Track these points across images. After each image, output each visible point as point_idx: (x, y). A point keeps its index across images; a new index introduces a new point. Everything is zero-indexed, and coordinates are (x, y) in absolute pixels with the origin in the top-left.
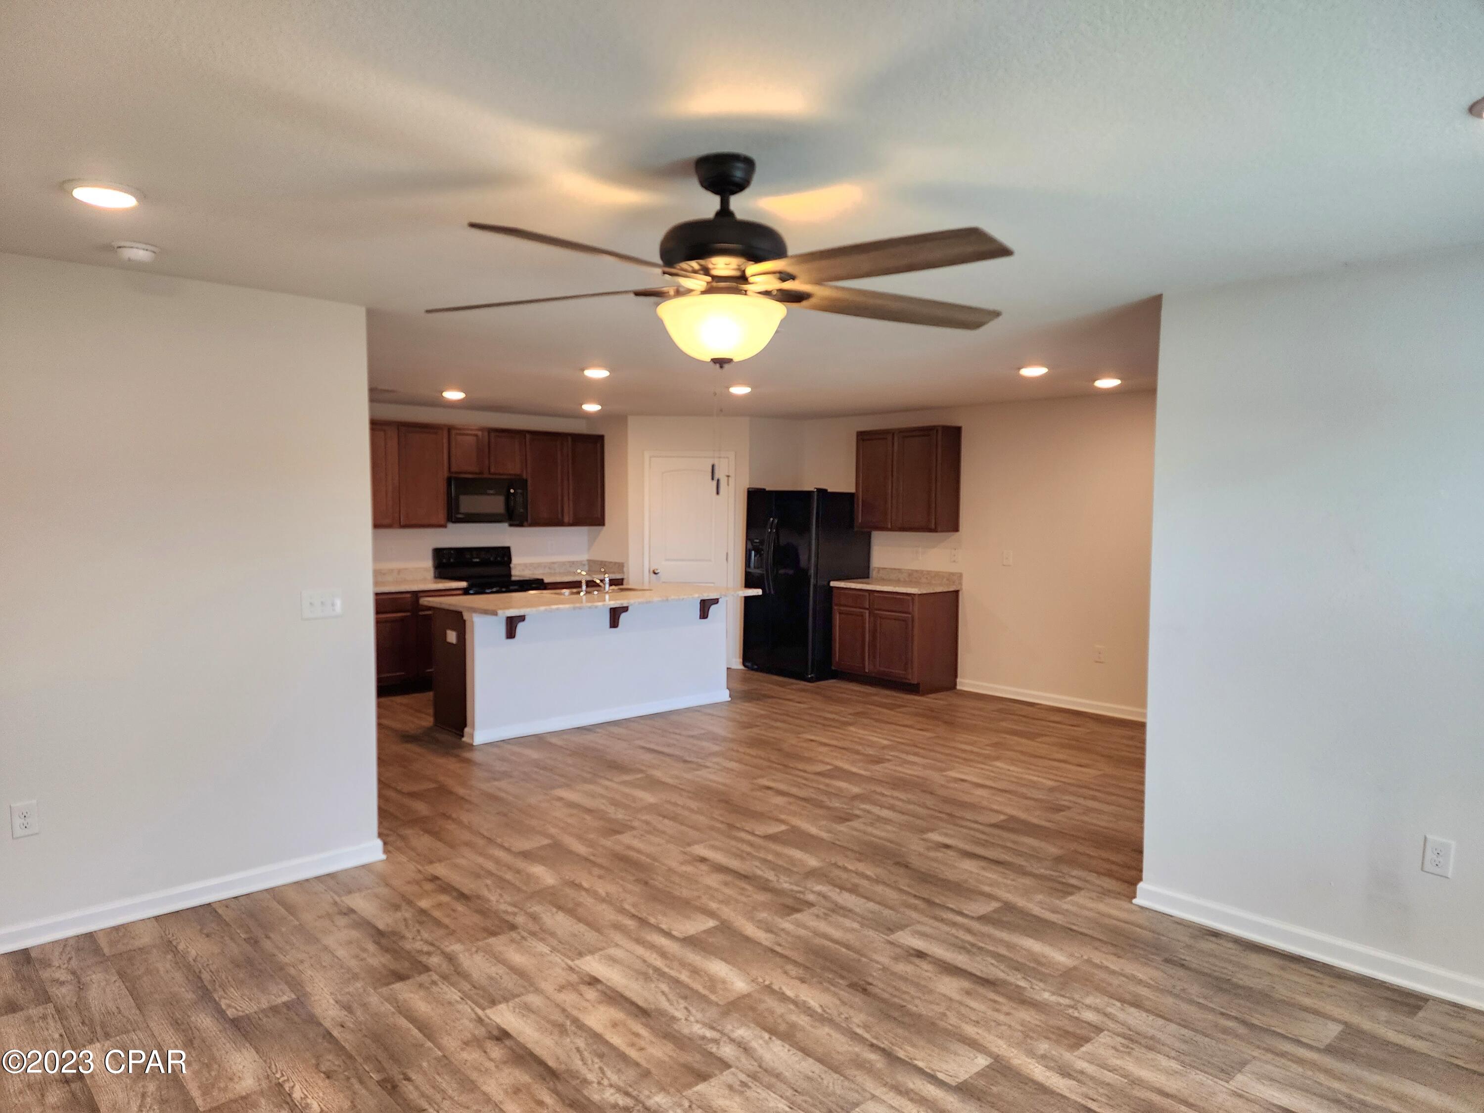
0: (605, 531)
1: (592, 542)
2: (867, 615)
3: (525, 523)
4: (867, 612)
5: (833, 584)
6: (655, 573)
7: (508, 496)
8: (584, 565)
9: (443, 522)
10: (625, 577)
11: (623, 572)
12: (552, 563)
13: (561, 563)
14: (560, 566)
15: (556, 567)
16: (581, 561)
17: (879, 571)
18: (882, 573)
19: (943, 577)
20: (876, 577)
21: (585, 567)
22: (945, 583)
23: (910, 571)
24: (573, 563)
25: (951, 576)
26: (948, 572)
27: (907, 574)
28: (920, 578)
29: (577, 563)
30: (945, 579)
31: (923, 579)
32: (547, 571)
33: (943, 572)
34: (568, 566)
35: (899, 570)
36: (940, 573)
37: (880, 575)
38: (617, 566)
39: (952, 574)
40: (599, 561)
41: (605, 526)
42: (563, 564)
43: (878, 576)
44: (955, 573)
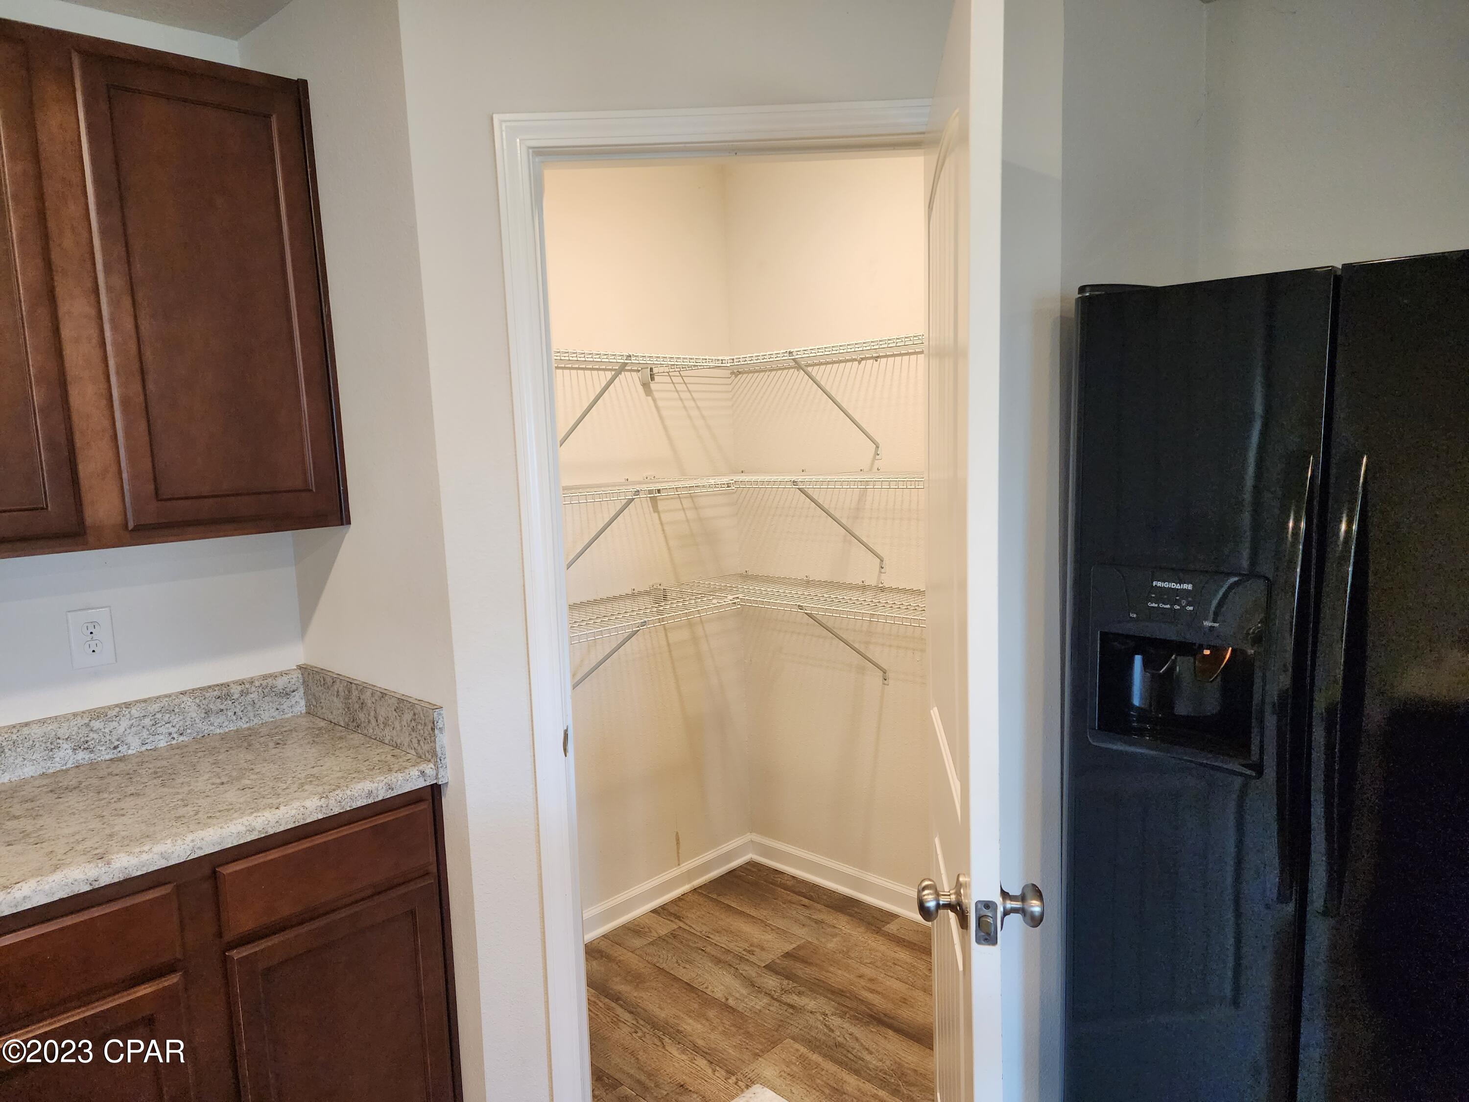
8: (286, 694)
12: (99, 714)
13: (156, 707)
14: (147, 722)
15: (121, 730)
16: (265, 677)
21: (294, 700)
24: (225, 697)
29: (245, 693)
32: (67, 757)
34: (195, 713)
38: (407, 716)
40: (341, 680)
41: (351, 526)
42: (167, 705)
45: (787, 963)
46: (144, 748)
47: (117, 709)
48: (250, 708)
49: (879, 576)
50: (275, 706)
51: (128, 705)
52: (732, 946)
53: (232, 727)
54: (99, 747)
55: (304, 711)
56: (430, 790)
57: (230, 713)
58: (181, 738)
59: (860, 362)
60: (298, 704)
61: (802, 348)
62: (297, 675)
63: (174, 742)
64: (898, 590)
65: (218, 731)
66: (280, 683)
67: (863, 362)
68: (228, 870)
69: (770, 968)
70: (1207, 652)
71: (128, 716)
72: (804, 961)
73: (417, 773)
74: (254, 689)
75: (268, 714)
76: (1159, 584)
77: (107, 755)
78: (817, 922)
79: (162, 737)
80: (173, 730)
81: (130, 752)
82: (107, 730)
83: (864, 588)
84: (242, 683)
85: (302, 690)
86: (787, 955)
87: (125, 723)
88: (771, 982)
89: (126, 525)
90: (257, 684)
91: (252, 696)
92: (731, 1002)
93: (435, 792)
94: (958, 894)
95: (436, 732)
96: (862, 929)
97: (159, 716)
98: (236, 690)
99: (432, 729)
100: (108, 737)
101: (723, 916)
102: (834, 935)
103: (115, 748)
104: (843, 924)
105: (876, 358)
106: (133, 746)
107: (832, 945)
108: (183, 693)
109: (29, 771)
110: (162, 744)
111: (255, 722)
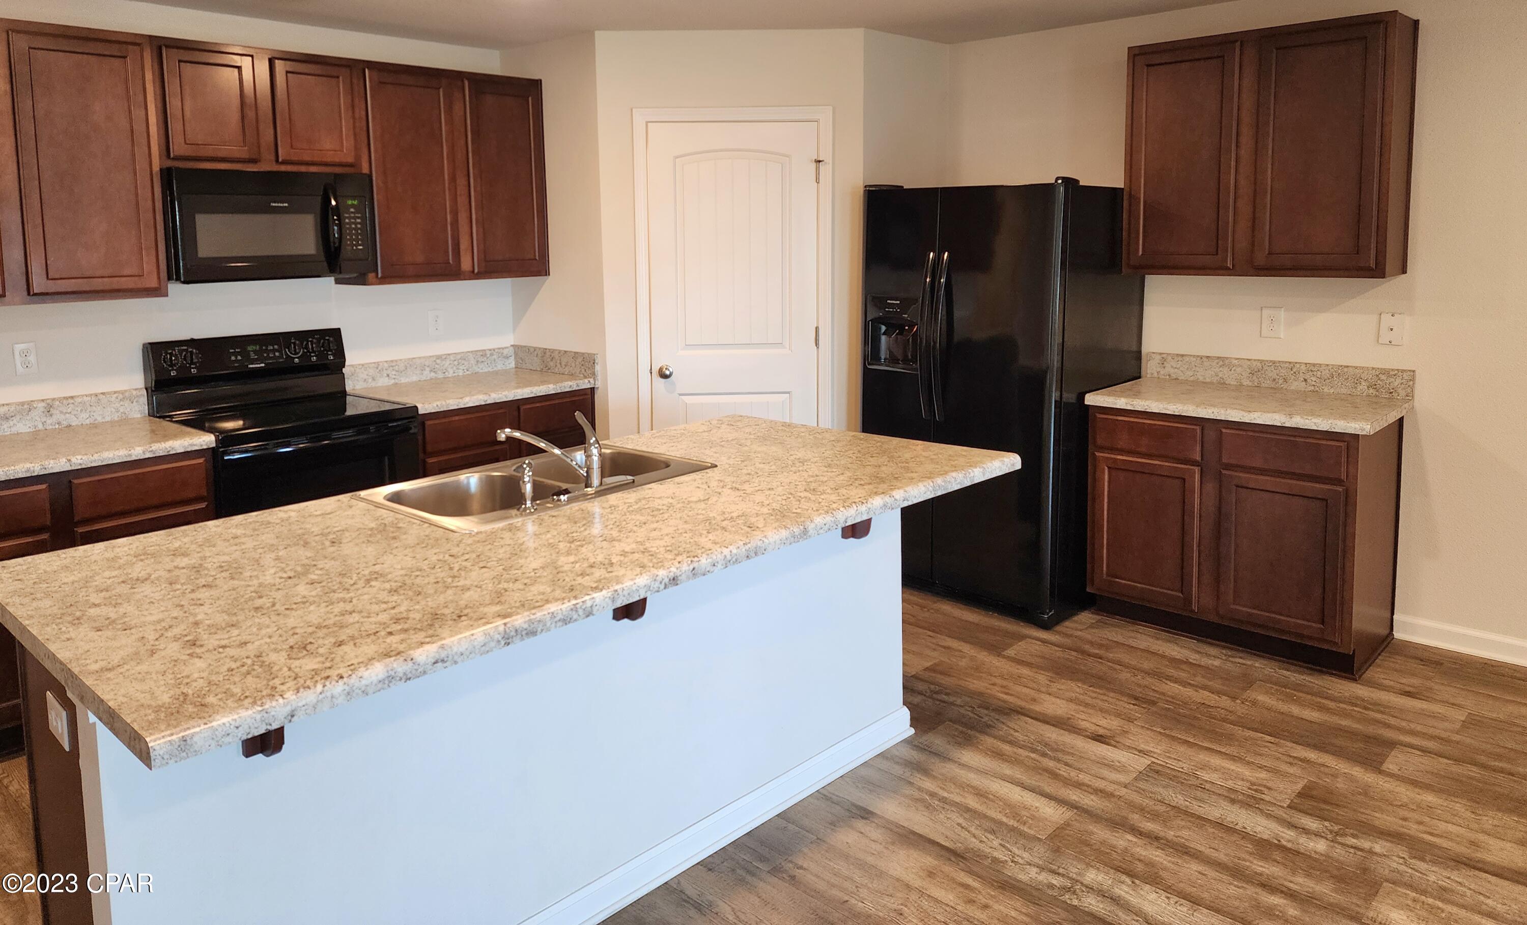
0: (548, 286)
1: (521, 309)
2: (1197, 477)
3: (371, 276)
4: (1197, 470)
5: (1091, 399)
6: (664, 375)
7: (326, 217)
8: (507, 357)
9: (154, 283)
10: (599, 384)
11: (594, 375)
12: (439, 357)
13: (459, 357)
14: (456, 363)
15: (446, 365)
16: (499, 349)
17: (1163, 362)
18: (1172, 367)
19: (1358, 381)
20: (1156, 375)
21: (510, 361)
22: (1364, 394)
23: (1255, 363)
24: (484, 355)
25: (1383, 377)
26: (1373, 368)
27: (1248, 370)
28: (1285, 380)
29: (492, 355)
30: (1364, 384)
31: (1296, 383)
32: (427, 375)
33: (1356, 368)
34: (473, 362)
35: (1223, 361)
36: (1346, 370)
37: (1168, 369)
38: (580, 360)
39: (1386, 372)
40: (540, 348)
41: (550, 277)
42: (462, 357)
43: (1162, 373)
44: (1392, 370)
46: (454, 375)
47: (446, 356)
48: (494, 362)
50: (503, 363)
51: (449, 355)
54: (438, 372)
55: (514, 367)
56: (591, 389)
57: (487, 364)
62: (512, 350)
63: (465, 373)
65: (481, 371)
66: (505, 352)
71: (450, 360)
73: (589, 381)
74: (496, 354)
75: (500, 367)
76: (889, 302)
77: (441, 376)
79: (460, 370)
80: (465, 368)
82: (442, 365)
84: (490, 350)
85: (513, 357)
87: (448, 362)
89: (473, 271)
90: (497, 352)
91: (494, 357)
95: (596, 364)
97: (460, 361)
98: (488, 353)
99: (593, 363)
100: (442, 368)
103: (444, 372)
106: (450, 374)
108: (468, 352)
109: (415, 378)
110: (461, 374)
111: (495, 369)
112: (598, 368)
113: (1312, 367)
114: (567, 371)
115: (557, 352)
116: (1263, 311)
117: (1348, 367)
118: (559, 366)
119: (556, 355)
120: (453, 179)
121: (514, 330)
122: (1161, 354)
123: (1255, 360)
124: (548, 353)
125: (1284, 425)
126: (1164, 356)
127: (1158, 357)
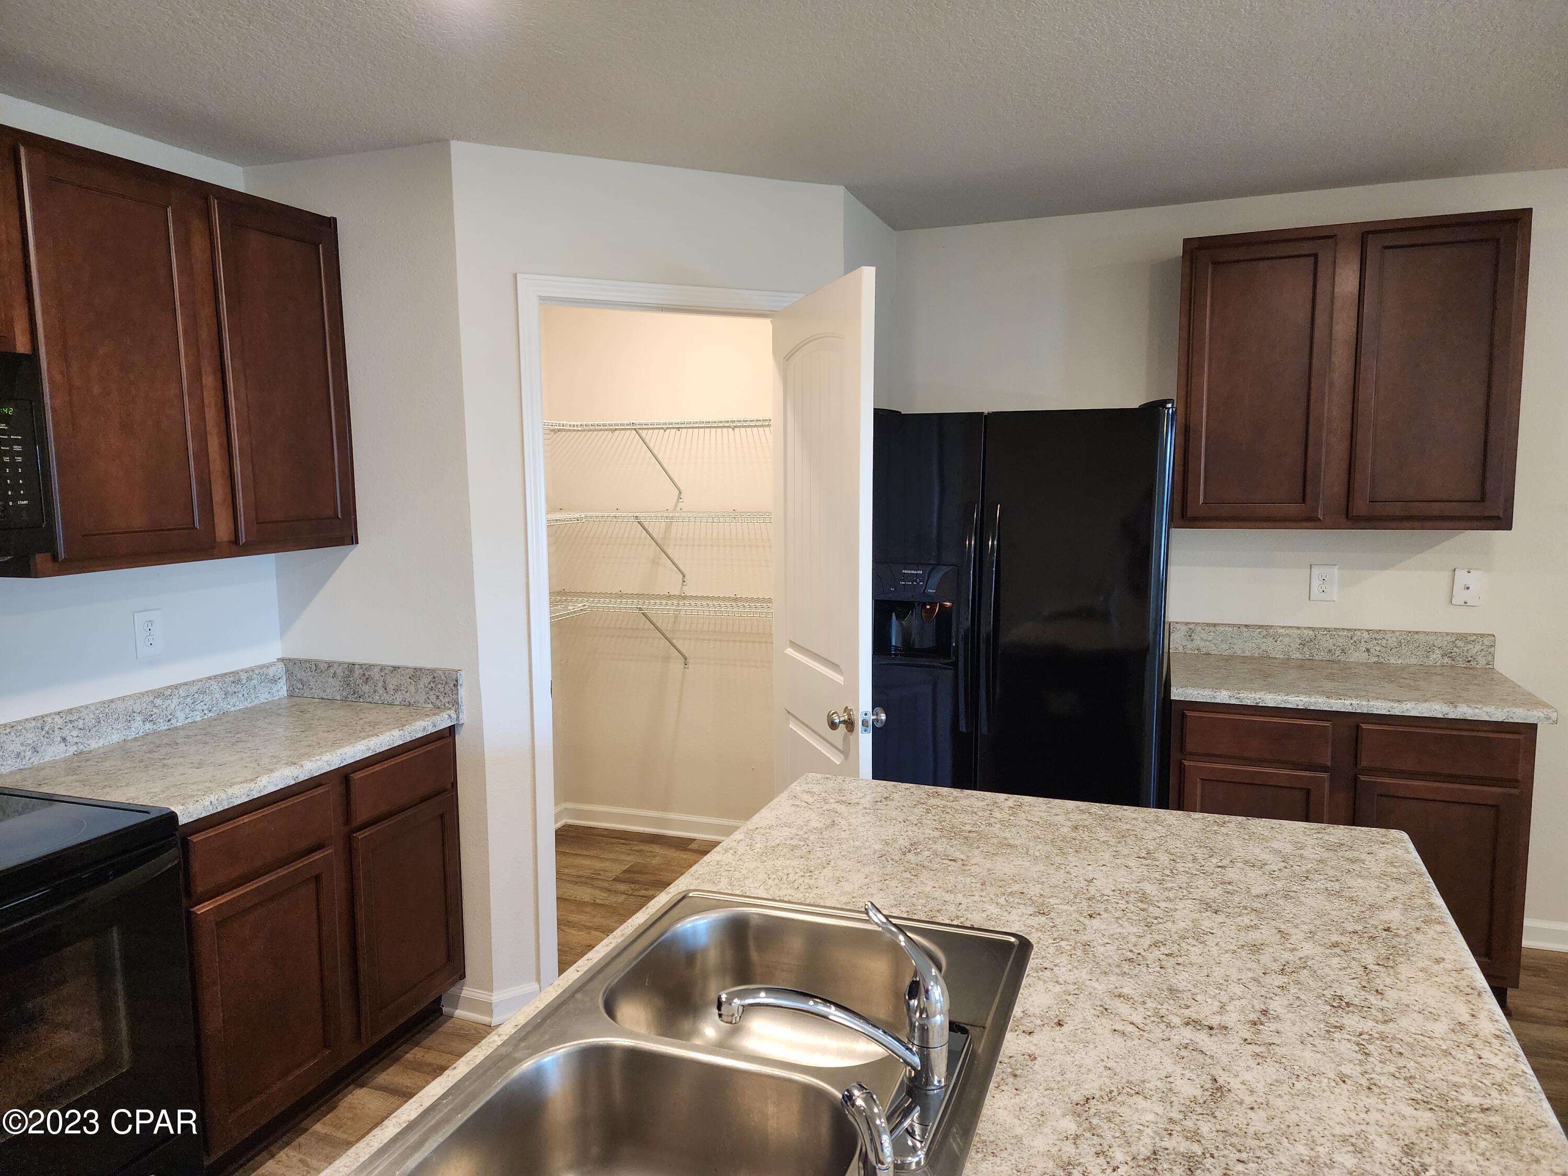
0: (354, 561)
2: (1327, 786)
3: (41, 558)
4: (1326, 777)
10: (461, 720)
11: (456, 703)
12: (159, 694)
13: (194, 689)
14: (189, 700)
15: (173, 706)
16: (261, 667)
17: (1190, 635)
18: (1202, 639)
19: (1430, 649)
20: (1181, 650)
21: (279, 686)
22: (1438, 664)
23: (1306, 632)
24: (237, 682)
25: (1459, 643)
26: (1447, 634)
27: (1297, 640)
28: (1343, 651)
29: (249, 679)
30: (1438, 652)
31: (1356, 654)
32: (139, 727)
33: (1427, 633)
34: (218, 695)
35: (1266, 630)
36: (1416, 636)
37: (1198, 642)
38: (425, 680)
39: (1463, 637)
40: (340, 664)
41: (358, 545)
42: (201, 687)
43: (1189, 646)
44: (1470, 635)
45: (627, 876)
46: (187, 722)
47: (170, 690)
48: (252, 691)
49: (682, 588)
50: (268, 690)
51: (176, 687)
52: (581, 873)
53: (241, 706)
54: (159, 720)
55: (286, 695)
56: (448, 730)
57: (240, 695)
58: (210, 714)
59: (665, 431)
60: (282, 689)
61: (639, 419)
62: (281, 666)
63: (205, 717)
64: (696, 597)
65: (233, 709)
66: (272, 672)
67: (668, 431)
68: (357, 776)
69: (617, 880)
70: (928, 607)
71: (177, 696)
72: (641, 873)
73: (447, 716)
74: (255, 676)
75: (264, 697)
76: (906, 572)
77: (164, 727)
78: (637, 851)
79: (198, 713)
80: (206, 707)
81: (178, 724)
82: (164, 707)
83: (669, 597)
84: (247, 671)
85: (284, 677)
86: (625, 871)
87: (176, 701)
88: (622, 887)
89: (236, 542)
90: (257, 672)
91: (254, 681)
92: (598, 901)
93: (452, 730)
94: (849, 715)
95: (459, 687)
96: (673, 850)
97: (196, 696)
98: (244, 677)
99: (454, 685)
100: (165, 712)
101: (563, 858)
102: (655, 856)
103: (169, 721)
104: (657, 849)
105: (678, 429)
106: (180, 720)
107: (655, 861)
108: (210, 678)
109: (115, 738)
110: (198, 719)
111: (256, 702)
112: (463, 692)
113: (1376, 634)
114: (398, 698)
115: (377, 669)
116: (1313, 569)
117: (1417, 633)
118: (381, 691)
119: (375, 673)
120: (196, 375)
121: (282, 634)
122: (1187, 624)
123: (1305, 628)
124: (358, 672)
125: (1446, 716)
126: (1192, 626)
127: (1184, 628)
